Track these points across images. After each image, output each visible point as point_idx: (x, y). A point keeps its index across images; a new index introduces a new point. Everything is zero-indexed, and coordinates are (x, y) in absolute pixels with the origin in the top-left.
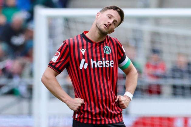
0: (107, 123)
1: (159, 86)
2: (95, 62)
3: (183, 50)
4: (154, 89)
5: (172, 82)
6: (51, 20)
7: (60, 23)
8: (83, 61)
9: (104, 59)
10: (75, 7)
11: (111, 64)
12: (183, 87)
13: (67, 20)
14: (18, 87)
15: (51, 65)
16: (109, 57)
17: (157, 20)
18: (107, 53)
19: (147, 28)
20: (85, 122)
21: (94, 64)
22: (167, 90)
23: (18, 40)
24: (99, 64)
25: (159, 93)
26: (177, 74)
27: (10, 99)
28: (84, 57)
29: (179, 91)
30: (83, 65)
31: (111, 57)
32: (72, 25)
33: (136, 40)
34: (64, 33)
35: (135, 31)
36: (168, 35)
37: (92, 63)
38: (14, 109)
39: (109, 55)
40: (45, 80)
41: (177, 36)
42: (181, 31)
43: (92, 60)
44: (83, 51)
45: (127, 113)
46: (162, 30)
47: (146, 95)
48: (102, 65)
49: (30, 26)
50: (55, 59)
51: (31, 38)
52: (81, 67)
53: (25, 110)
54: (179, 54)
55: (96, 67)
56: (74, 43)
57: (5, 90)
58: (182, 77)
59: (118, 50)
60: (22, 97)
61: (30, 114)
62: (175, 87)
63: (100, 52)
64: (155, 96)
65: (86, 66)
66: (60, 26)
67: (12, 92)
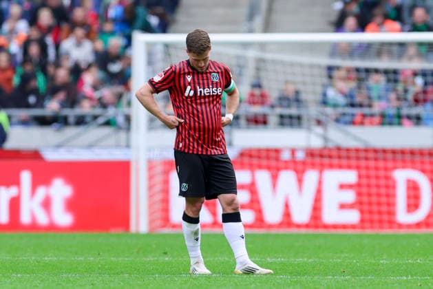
0: (209, 153)
1: (265, 116)
2: (202, 89)
3: (290, 78)
4: (260, 119)
5: (279, 111)
6: (150, 46)
7: (160, 48)
8: (189, 88)
9: (211, 86)
10: (175, 32)
11: (218, 91)
12: (291, 117)
13: (167, 46)
14: (114, 117)
15: (151, 82)
16: (216, 85)
17: (262, 46)
18: (215, 80)
19: (252, 54)
20: (186, 151)
21: (201, 92)
22: (273, 120)
23: (115, 68)
24: (206, 92)
25: (265, 123)
26: (285, 103)
27: (107, 130)
28: (189, 84)
29: (287, 121)
30: (189, 92)
31: (219, 84)
32: (172, 51)
33: (241, 67)
34: (164, 60)
35: (238, 57)
36: (274, 62)
37: (199, 90)
38: (112, 141)
39: (217, 83)
40: (139, 95)
41: (283, 63)
42: (287, 57)
43: (198, 87)
44: (189, 78)
45: (230, 144)
46: (268, 56)
47: (253, 126)
48: (210, 93)
49: (129, 52)
50: (157, 79)
51: (129, 65)
52: (186, 94)
53: (123, 142)
54: (287, 82)
55: (203, 94)
56: (180, 69)
57: (101, 120)
58: (289, 106)
59: (226, 76)
60: (119, 128)
61: (128, 146)
62: (282, 117)
63: (207, 79)
64: (261, 126)
65: (192, 93)
66: (159, 52)
67: (108, 123)
